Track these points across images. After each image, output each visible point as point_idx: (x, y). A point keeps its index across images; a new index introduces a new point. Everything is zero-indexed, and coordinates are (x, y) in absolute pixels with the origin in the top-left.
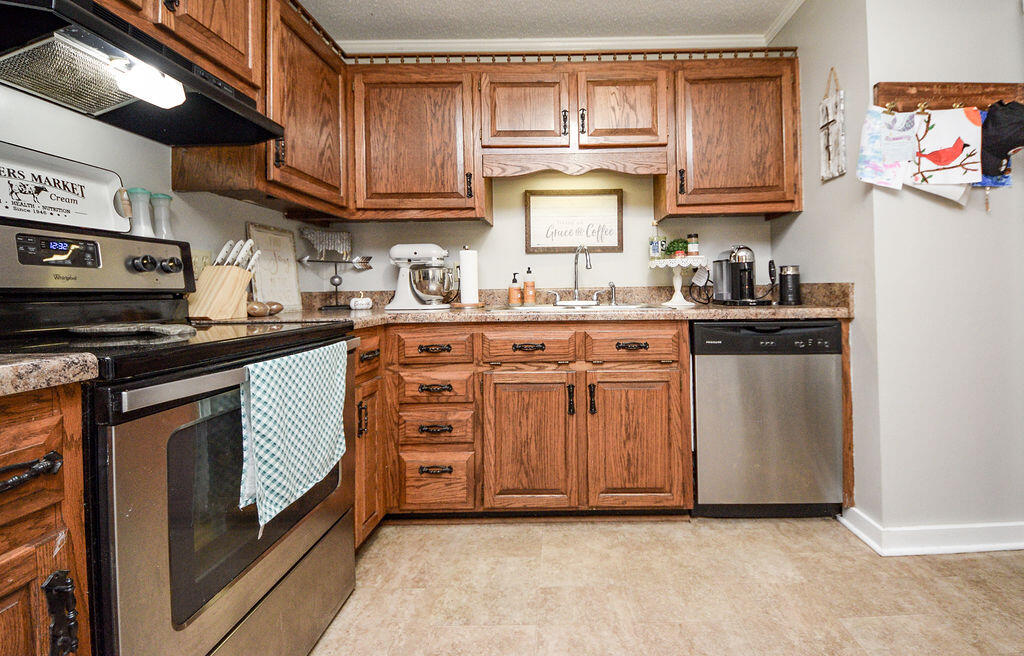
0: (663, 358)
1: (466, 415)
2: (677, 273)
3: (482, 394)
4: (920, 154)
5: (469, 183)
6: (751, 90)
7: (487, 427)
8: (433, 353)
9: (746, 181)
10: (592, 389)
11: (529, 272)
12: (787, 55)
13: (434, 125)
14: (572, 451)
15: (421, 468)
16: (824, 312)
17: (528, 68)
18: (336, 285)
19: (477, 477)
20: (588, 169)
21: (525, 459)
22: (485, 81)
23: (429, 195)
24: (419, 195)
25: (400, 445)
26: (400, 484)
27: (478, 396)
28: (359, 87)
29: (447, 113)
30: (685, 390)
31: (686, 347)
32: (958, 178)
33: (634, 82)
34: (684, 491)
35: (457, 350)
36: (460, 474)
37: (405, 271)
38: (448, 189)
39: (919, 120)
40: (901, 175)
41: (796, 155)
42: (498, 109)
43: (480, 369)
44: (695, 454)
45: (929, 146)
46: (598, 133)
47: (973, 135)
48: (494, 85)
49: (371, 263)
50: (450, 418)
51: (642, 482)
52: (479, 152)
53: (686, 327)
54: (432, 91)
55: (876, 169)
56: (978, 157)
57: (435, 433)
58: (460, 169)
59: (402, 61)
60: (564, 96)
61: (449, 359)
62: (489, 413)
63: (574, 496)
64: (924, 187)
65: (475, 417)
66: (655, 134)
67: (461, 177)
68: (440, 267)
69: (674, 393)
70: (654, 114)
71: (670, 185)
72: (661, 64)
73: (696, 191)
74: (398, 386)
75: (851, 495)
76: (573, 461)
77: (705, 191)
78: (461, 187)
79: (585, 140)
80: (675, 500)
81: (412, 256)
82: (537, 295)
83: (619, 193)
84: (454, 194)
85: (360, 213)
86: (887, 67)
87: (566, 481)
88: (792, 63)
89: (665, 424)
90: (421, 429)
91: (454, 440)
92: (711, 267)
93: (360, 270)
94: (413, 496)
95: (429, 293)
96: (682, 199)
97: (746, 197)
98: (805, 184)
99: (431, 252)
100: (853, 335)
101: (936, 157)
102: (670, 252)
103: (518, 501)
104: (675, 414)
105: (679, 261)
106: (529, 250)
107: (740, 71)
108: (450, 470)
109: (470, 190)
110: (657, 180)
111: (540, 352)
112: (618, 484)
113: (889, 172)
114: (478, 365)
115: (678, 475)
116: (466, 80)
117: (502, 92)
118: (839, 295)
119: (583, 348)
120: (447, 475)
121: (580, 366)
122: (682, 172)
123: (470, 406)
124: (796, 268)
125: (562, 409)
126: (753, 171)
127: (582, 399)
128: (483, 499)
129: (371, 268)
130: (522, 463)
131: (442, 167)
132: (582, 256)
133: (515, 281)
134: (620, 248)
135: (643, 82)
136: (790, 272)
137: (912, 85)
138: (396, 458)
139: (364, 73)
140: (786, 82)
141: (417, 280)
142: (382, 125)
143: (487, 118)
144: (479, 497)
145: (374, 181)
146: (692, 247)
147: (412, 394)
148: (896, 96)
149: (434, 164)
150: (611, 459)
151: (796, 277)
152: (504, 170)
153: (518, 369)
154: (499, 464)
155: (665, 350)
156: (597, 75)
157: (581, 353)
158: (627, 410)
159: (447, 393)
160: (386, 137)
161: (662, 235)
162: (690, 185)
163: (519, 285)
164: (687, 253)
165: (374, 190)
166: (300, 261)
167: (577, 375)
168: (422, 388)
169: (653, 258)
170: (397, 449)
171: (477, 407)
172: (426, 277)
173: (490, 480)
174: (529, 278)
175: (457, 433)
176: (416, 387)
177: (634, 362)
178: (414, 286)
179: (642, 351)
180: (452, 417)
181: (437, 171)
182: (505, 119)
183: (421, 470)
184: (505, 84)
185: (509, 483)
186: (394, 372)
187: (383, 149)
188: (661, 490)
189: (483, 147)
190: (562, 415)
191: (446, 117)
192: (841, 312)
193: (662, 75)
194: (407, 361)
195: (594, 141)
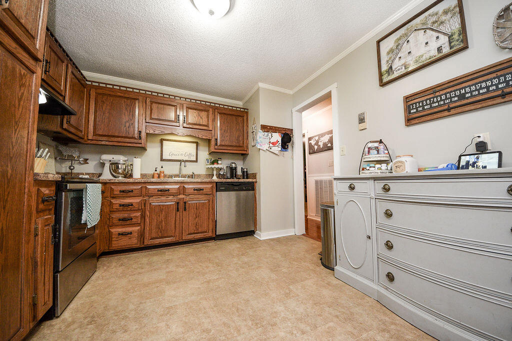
0: (208, 193)
1: (139, 214)
2: (215, 169)
3: (145, 207)
4: (270, 142)
5: (140, 134)
6: (236, 118)
7: (146, 218)
8: (125, 193)
9: (234, 144)
10: (185, 203)
11: (162, 167)
12: (246, 110)
13: (126, 113)
14: (178, 222)
15: (119, 233)
16: (250, 180)
17: (165, 99)
18: (72, 170)
19: (142, 235)
20: (186, 134)
21: (160, 227)
22: (148, 100)
23: (122, 137)
24: (118, 137)
25: (109, 226)
26: (109, 240)
27: (143, 207)
28: (93, 93)
29: (132, 108)
30: (214, 203)
31: (215, 190)
32: (277, 149)
33: (202, 110)
34: (212, 231)
35: (135, 192)
36: (136, 235)
37: (107, 165)
38: (130, 136)
39: (270, 134)
40: (266, 147)
41: (247, 138)
42: (153, 111)
43: (145, 198)
44: (216, 221)
45: (272, 141)
46: (189, 124)
47: (280, 140)
48: (152, 103)
49: (88, 161)
50: (131, 215)
51: (200, 230)
52: (144, 124)
53: (215, 184)
54: (126, 100)
55: (261, 145)
56: (280, 145)
57: (125, 221)
58: (136, 129)
59: (113, 87)
60: (178, 110)
61: (132, 195)
62: (148, 213)
63: (178, 237)
64: (270, 150)
65: (142, 215)
66: (209, 127)
67: (136, 132)
68: (124, 164)
69: (211, 203)
70: (208, 121)
71: (213, 142)
72: (210, 106)
73: (220, 145)
74: (110, 205)
75: (256, 228)
76: (177, 226)
77: (223, 146)
78: (136, 135)
79: (185, 125)
80: (210, 234)
81: (111, 159)
82: (165, 176)
83: (197, 143)
84: (133, 138)
85: (89, 141)
86: (264, 121)
87: (175, 233)
88: (247, 113)
89: (208, 213)
90: (120, 220)
91: (133, 223)
92: (225, 168)
93: (82, 164)
94: (115, 244)
95: (119, 173)
96: (216, 147)
97: (235, 148)
98: (250, 147)
99: (120, 158)
100: (257, 186)
101: (273, 143)
102: (213, 163)
103: (157, 241)
104: (211, 209)
105: (216, 166)
106: (162, 160)
107: (233, 113)
108: (131, 233)
109: (140, 137)
110: (209, 141)
111: (167, 192)
112: (193, 231)
113: (263, 146)
114: (144, 197)
115: (211, 227)
116: (141, 99)
117: (154, 106)
118: (254, 176)
119: (182, 190)
120: (129, 235)
121: (182, 196)
122: (216, 139)
123: (140, 211)
124: (247, 169)
125: (174, 210)
126: (236, 142)
127: (182, 206)
128: (144, 242)
129: (88, 163)
130: (159, 229)
131: (129, 128)
132: (183, 163)
133: (156, 170)
134: (196, 161)
135: (205, 111)
136: (245, 170)
137: (268, 126)
138: (108, 231)
139: (96, 89)
140: (245, 118)
141: (114, 168)
142: (102, 109)
143: (148, 113)
144: (142, 242)
145: (97, 130)
146: (219, 162)
147: (116, 207)
148: (265, 128)
149: (125, 126)
150: (190, 224)
151: (247, 171)
152: (154, 132)
153: (159, 198)
154: (151, 230)
155: (209, 190)
156: (190, 106)
157: (182, 192)
158: (196, 209)
159: (131, 207)
160: (104, 114)
161: (210, 157)
162: (219, 143)
163: (158, 172)
164: (218, 164)
165: (97, 133)
166: (55, 159)
167: (180, 199)
168: (120, 205)
169: (207, 165)
170: (108, 228)
171: (142, 212)
172: (118, 168)
173: (147, 235)
174: (162, 170)
175: (134, 220)
176: (118, 205)
177: (199, 195)
178: (112, 171)
179: (202, 191)
180: (133, 215)
181: (126, 129)
182: (156, 114)
183: (119, 234)
184: (156, 103)
185: (154, 235)
186: (108, 200)
187: (102, 118)
188: (206, 232)
189: (146, 122)
190: (174, 212)
191: (131, 110)
192: (254, 180)
193: (211, 110)
194: (115, 196)
195: (188, 126)
